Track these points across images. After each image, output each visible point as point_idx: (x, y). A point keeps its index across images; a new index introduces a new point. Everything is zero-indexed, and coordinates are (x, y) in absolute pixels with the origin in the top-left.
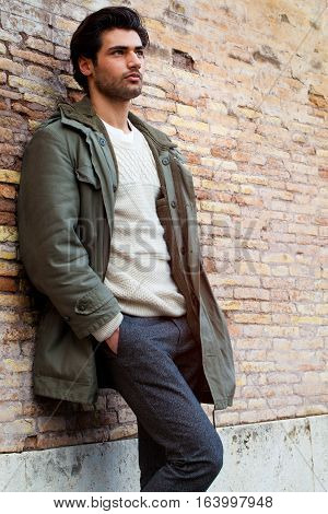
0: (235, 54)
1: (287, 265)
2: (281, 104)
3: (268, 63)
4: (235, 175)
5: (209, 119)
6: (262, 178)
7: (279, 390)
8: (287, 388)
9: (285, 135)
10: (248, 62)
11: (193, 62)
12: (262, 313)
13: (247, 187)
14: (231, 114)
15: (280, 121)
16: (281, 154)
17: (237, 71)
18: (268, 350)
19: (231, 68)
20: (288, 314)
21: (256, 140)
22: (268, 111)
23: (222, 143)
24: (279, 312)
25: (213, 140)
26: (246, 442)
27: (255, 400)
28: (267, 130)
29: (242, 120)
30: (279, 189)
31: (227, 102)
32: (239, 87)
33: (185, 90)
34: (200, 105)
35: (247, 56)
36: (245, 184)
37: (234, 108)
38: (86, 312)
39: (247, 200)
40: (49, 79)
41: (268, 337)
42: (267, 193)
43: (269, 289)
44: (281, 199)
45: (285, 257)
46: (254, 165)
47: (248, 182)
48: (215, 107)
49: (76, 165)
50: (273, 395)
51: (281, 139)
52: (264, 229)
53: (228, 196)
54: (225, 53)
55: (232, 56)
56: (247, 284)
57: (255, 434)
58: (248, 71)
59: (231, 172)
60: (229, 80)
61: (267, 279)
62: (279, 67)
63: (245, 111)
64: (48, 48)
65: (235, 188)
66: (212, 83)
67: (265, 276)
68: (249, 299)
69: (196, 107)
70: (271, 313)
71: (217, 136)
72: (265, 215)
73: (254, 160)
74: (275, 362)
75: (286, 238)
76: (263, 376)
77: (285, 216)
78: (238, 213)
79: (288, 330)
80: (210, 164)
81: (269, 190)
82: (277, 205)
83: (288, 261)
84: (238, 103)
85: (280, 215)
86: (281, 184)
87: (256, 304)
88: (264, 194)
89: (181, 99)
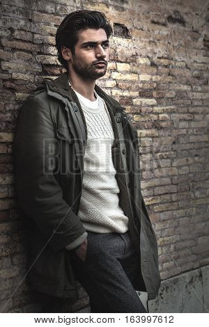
0: (155, 20)
1: (189, 165)
2: (186, 52)
3: (177, 24)
4: (155, 108)
5: (138, 70)
6: (172, 107)
7: (182, 253)
8: (188, 251)
9: (188, 74)
10: (164, 25)
11: (127, 30)
12: (172, 202)
13: (163, 115)
14: (153, 64)
15: (185, 65)
16: (185, 88)
17: (156, 32)
18: (176, 227)
19: (153, 31)
20: (189, 199)
21: (169, 80)
22: (177, 58)
23: (147, 86)
24: (183, 200)
25: (141, 85)
26: (161, 294)
27: (167, 263)
28: (176, 72)
29: (160, 68)
30: (184, 113)
31: (150, 56)
32: (158, 44)
33: (122, 52)
34: (132, 61)
35: (163, 20)
36: (161, 113)
37: (155, 59)
38: (62, 233)
39: (163, 124)
40: (29, 60)
41: (176, 218)
42: (176, 117)
43: (177, 184)
44: (185, 120)
45: (187, 160)
46: (168, 98)
47: (164, 112)
48: (142, 61)
49: (56, 127)
50: (179, 257)
51: (185, 77)
52: (174, 143)
53: (150, 124)
54: (149, 21)
55: (153, 22)
56: (162, 184)
57: (167, 288)
58: (165, 31)
59: (153, 106)
60: (151, 39)
61: (175, 177)
62: (184, 25)
63: (162, 61)
64: (28, 37)
65: (155, 117)
66: (140, 44)
67: (175, 176)
68: (163, 194)
69: (129, 63)
70: (178, 201)
71: (143, 82)
72: (175, 133)
73: (168, 95)
74: (180, 235)
75: (188, 146)
76: (172, 246)
77: (187, 132)
78: (157, 135)
79: (189, 210)
80: (138, 103)
81: (177, 115)
82: (182, 124)
83: (189, 163)
84: (157, 55)
85: (184, 131)
86: (185, 109)
87: (168, 197)
88: (174, 118)
89: (120, 59)
